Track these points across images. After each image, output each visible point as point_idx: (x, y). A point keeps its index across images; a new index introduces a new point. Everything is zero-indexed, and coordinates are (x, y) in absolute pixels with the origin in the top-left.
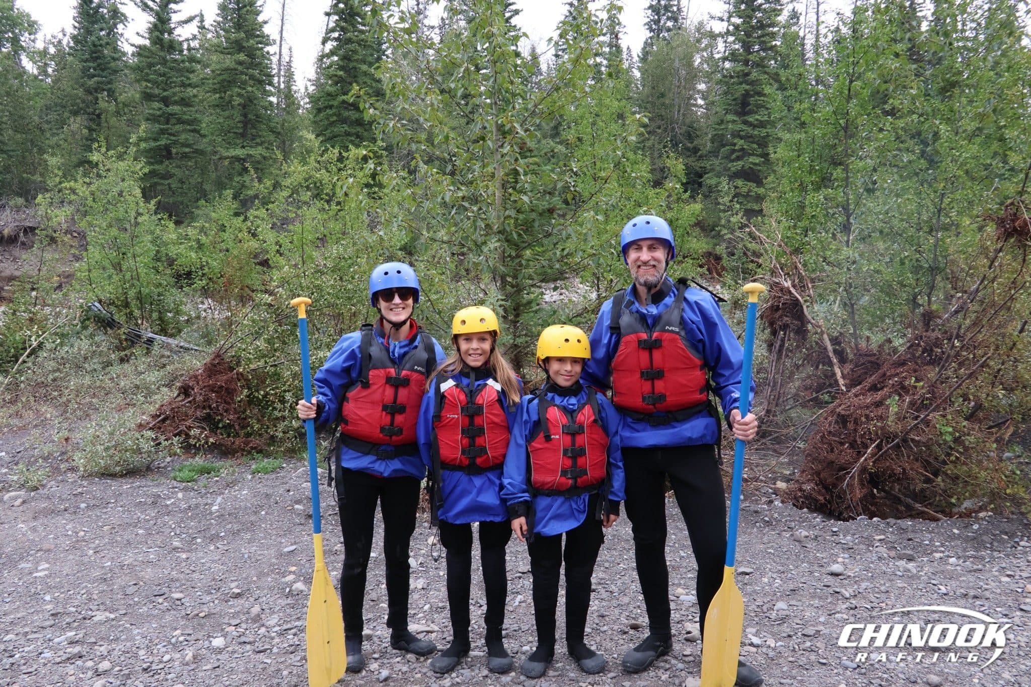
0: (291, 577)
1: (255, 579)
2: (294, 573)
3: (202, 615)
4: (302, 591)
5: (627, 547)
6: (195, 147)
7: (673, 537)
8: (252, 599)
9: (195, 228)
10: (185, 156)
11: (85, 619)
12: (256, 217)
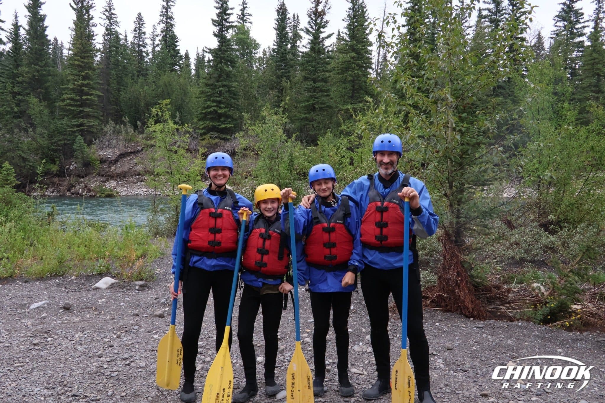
0: (306, 335)
1: (289, 332)
2: (308, 333)
3: (258, 345)
4: (308, 342)
5: (503, 351)
6: (328, 104)
7: (537, 350)
8: (284, 342)
9: (309, 149)
10: (321, 109)
11: (209, 337)
12: (341, 144)
